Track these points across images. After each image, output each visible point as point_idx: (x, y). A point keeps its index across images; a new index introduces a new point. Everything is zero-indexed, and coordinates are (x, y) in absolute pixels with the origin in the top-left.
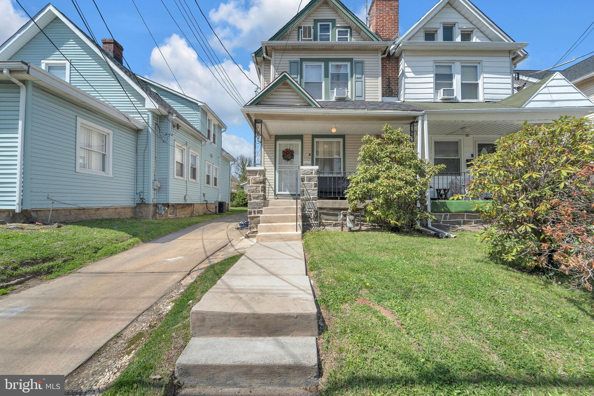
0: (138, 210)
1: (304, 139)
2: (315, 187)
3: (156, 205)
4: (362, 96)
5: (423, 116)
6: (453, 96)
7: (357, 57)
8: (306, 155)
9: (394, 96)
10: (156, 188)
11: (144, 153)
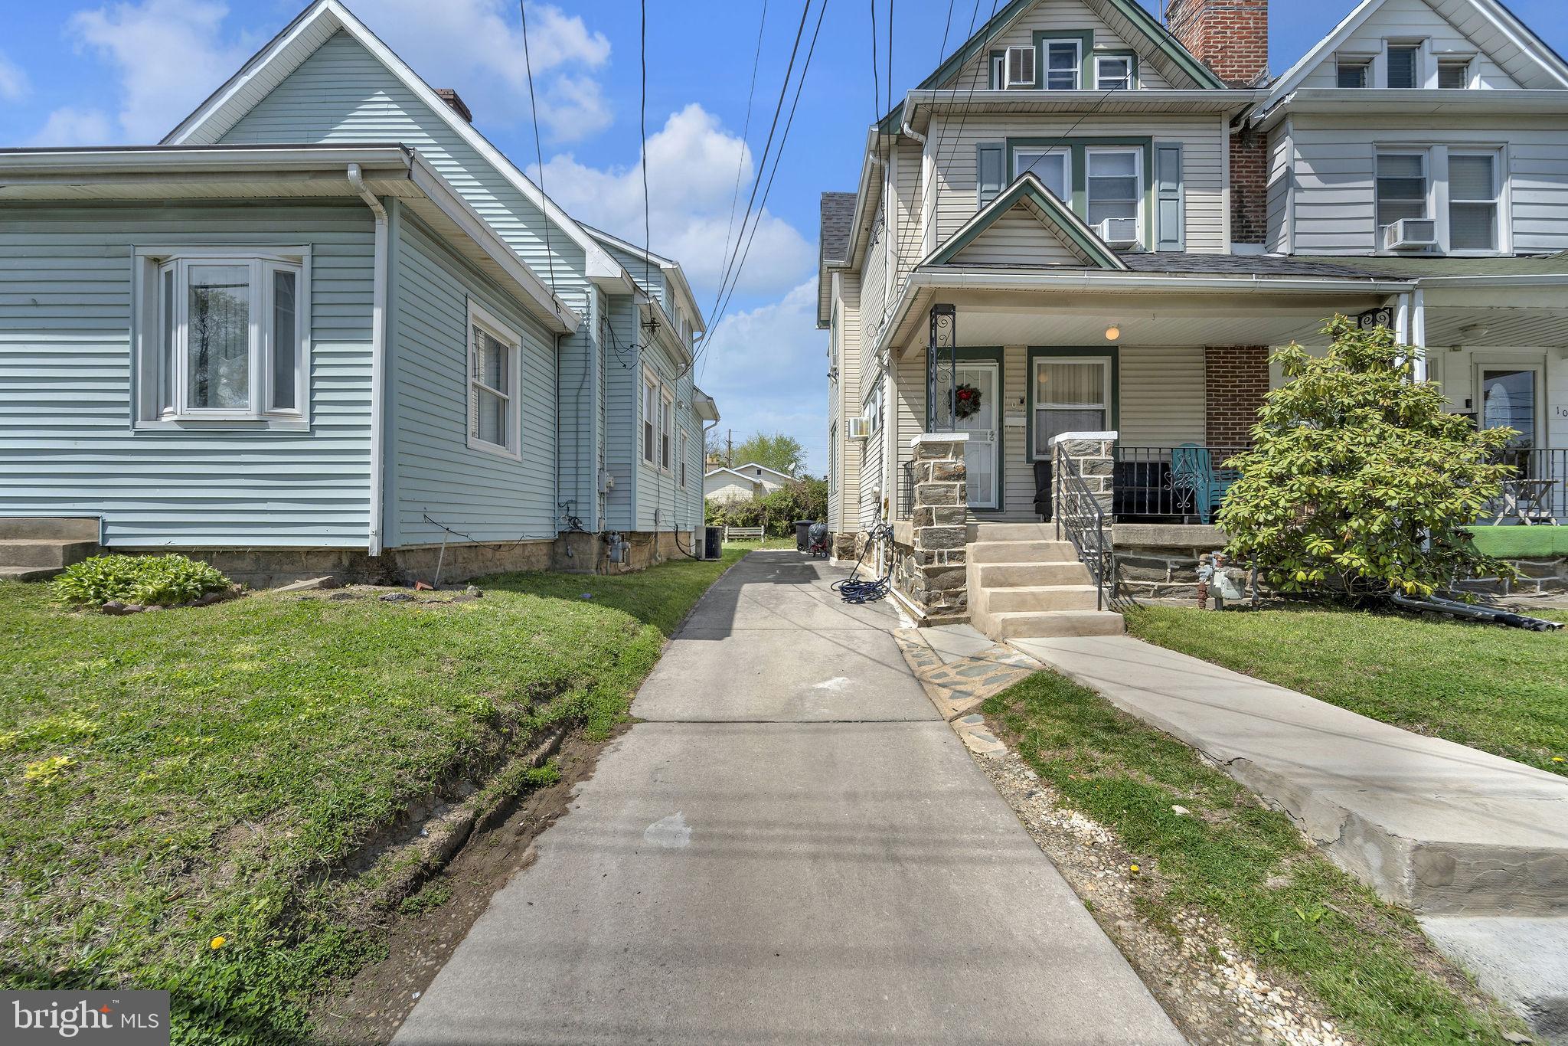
0: (561, 550)
1: (1006, 358)
2: (1107, 488)
3: (605, 538)
4: (1176, 241)
5: (1411, 293)
6: (1432, 239)
7: (1162, 134)
8: (1011, 401)
9: (1253, 239)
10: (606, 490)
11: (578, 396)
